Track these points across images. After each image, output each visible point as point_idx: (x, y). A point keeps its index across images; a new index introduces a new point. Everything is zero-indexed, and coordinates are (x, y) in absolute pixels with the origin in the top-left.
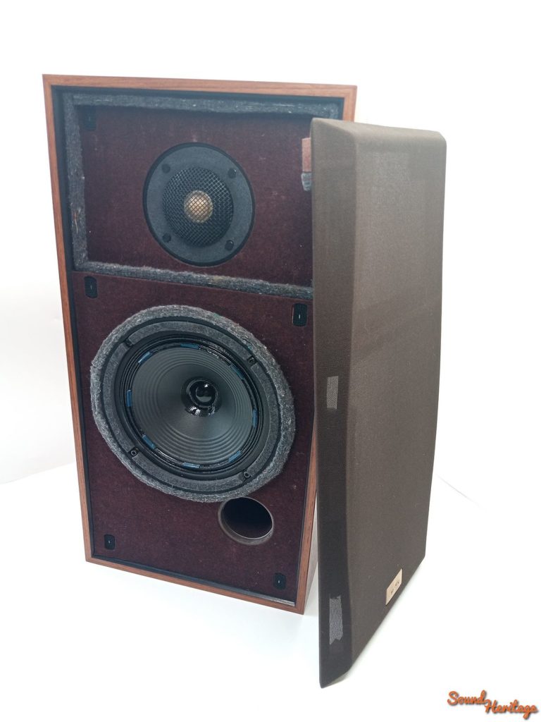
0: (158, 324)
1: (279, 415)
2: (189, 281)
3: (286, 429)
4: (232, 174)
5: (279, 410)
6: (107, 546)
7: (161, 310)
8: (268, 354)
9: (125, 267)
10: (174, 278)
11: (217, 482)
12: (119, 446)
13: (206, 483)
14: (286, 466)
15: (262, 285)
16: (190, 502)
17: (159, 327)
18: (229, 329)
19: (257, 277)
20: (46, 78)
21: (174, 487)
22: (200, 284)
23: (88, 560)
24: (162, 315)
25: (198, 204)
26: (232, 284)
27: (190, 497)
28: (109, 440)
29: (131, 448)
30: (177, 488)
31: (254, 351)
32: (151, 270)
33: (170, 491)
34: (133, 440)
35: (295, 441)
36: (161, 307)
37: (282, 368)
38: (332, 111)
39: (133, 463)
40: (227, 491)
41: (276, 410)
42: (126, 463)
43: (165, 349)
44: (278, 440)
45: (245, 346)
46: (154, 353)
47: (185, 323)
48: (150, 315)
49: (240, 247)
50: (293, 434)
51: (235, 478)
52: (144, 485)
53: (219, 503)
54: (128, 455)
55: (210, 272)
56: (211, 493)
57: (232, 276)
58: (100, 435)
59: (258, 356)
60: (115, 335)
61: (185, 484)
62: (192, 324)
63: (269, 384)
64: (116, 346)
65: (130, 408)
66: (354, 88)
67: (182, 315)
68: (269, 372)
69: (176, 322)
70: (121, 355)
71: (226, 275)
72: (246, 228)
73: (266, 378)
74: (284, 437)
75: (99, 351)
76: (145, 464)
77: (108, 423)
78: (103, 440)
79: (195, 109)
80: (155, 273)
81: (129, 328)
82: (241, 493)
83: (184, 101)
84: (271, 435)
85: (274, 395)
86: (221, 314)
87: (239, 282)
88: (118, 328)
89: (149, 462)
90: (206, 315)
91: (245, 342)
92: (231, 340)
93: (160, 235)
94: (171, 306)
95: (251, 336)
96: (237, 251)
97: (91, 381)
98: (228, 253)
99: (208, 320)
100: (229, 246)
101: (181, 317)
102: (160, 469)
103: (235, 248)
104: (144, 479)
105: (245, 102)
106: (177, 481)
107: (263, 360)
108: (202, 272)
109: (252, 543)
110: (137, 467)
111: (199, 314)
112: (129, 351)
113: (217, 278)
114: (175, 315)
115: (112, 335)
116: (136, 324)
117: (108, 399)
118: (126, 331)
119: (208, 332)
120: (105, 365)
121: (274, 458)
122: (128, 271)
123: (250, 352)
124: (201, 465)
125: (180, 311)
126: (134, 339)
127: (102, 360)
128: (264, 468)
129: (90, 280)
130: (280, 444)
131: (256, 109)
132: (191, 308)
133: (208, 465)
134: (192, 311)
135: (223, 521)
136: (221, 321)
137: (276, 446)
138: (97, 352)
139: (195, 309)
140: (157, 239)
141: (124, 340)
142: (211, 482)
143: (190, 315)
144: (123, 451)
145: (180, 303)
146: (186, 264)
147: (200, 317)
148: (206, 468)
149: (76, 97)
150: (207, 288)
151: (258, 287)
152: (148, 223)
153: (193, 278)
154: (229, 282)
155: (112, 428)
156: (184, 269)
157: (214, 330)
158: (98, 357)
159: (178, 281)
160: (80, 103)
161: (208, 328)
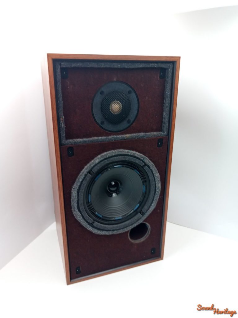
0: (106, 161)
1: (155, 184)
3: (158, 188)
4: (130, 92)
5: (155, 182)
7: (107, 154)
9: (84, 139)
12: (87, 222)
13: (126, 223)
14: (158, 203)
16: (119, 234)
18: (136, 155)
19: (140, 132)
20: (49, 55)
22: (121, 140)
23: (68, 284)
24: (107, 156)
25: (116, 107)
27: (119, 232)
29: (92, 220)
30: (113, 230)
31: (146, 161)
32: (96, 138)
33: (110, 233)
34: (92, 217)
35: (161, 192)
36: (105, 153)
38: (171, 66)
39: (93, 227)
40: (135, 222)
42: (90, 228)
44: (155, 194)
45: (142, 160)
47: (117, 157)
49: (134, 122)
50: (160, 190)
51: (139, 215)
53: (128, 231)
54: (91, 225)
55: (123, 134)
56: (128, 226)
58: (77, 220)
59: (147, 163)
60: (85, 170)
61: (117, 227)
62: (121, 157)
63: (151, 173)
64: (86, 175)
66: (180, 57)
67: (116, 154)
68: (151, 168)
69: (114, 158)
70: (88, 179)
72: (135, 113)
73: (150, 171)
74: (157, 192)
75: (77, 180)
76: (99, 225)
77: (81, 213)
79: (119, 67)
81: (92, 165)
82: (140, 222)
83: (115, 64)
84: (152, 193)
85: (153, 177)
86: (130, 149)
87: (137, 135)
88: (86, 167)
90: (126, 151)
91: (142, 159)
92: (137, 159)
93: (99, 122)
94: (111, 151)
95: (143, 156)
96: (132, 123)
98: (129, 125)
99: (127, 153)
100: (129, 122)
102: (105, 225)
103: (131, 122)
105: (140, 63)
106: (114, 227)
107: (149, 164)
108: (118, 134)
109: (142, 241)
110: (95, 228)
111: (123, 152)
112: (92, 176)
113: (127, 136)
114: (113, 155)
116: (96, 163)
117: (81, 202)
118: (91, 167)
120: (80, 187)
121: (154, 202)
122: (89, 141)
123: (144, 162)
124: (122, 216)
125: (115, 152)
126: (95, 170)
127: (79, 184)
128: (150, 207)
129: (71, 148)
130: (156, 196)
131: (144, 66)
132: (119, 150)
134: (120, 151)
135: (130, 237)
136: (132, 152)
137: (154, 197)
138: (75, 181)
139: (121, 150)
140: (98, 124)
141: (90, 172)
142: (128, 222)
143: (120, 153)
144: (89, 224)
145: (114, 149)
148: (124, 217)
149: (62, 64)
150: (125, 140)
151: (145, 136)
152: (94, 118)
153: (118, 138)
154: (133, 136)
155: (83, 214)
156: (110, 135)
157: (130, 157)
158: (77, 183)
159: (112, 140)
160: (64, 66)
161: (127, 157)
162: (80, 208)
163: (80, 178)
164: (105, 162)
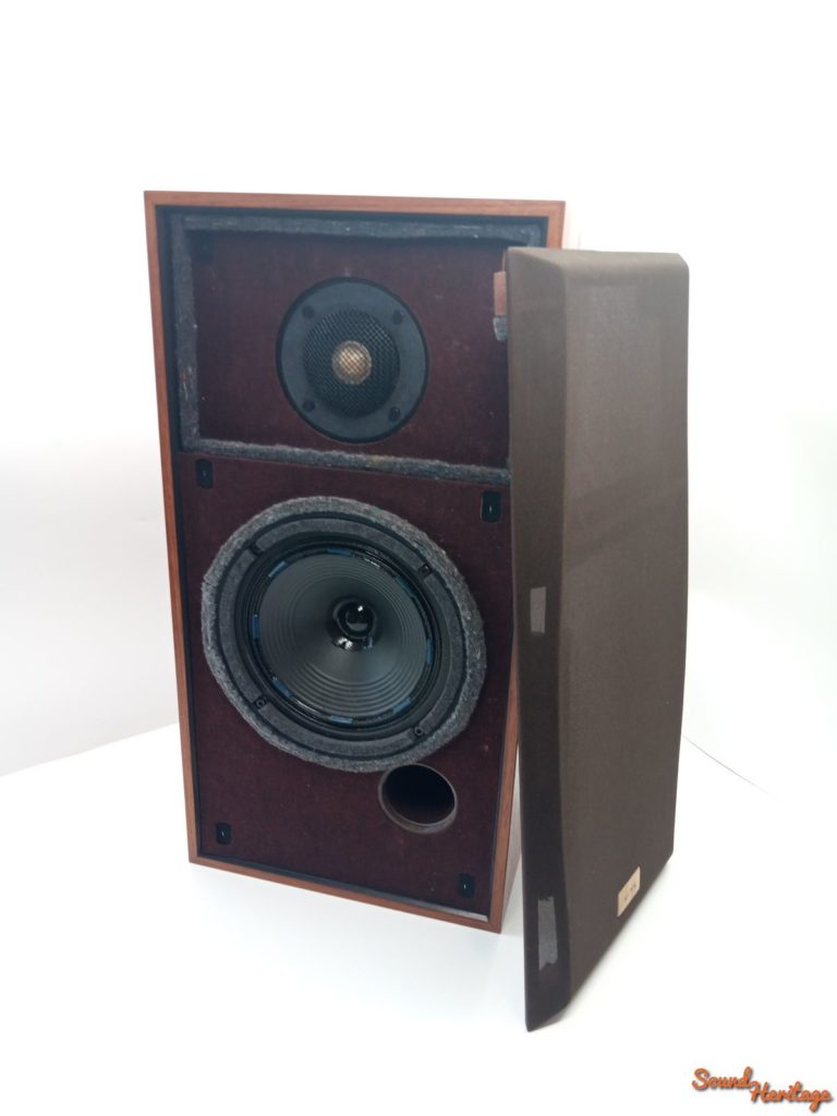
0: (296, 523)
1: (464, 645)
2: (339, 464)
3: (474, 665)
4: (397, 318)
5: (464, 639)
6: (220, 840)
7: (301, 503)
8: (447, 561)
9: (251, 446)
10: (319, 460)
11: (376, 743)
12: (241, 694)
13: (362, 744)
14: (474, 718)
15: (440, 468)
16: (339, 772)
17: (300, 527)
18: (394, 528)
19: (432, 457)
20: (148, 195)
21: (317, 751)
22: (354, 467)
23: (192, 860)
24: (302, 511)
25: (352, 359)
26: (398, 466)
27: (338, 765)
28: (226, 687)
29: (257, 696)
30: (320, 753)
31: (428, 558)
32: (287, 449)
33: (310, 757)
34: (260, 687)
35: (485, 682)
36: (300, 499)
37: (467, 580)
38: (532, 234)
39: (259, 717)
40: (391, 755)
41: (459, 639)
42: (249, 718)
43: (305, 556)
44: (463, 680)
45: (416, 551)
46: (290, 563)
47: (333, 521)
48: (286, 510)
49: (408, 418)
50: (483, 672)
51: (404, 737)
52: (275, 750)
53: (380, 773)
54: (253, 707)
55: (368, 451)
56: (369, 758)
57: (398, 455)
58: (213, 679)
59: (434, 564)
60: (237, 539)
61: (332, 746)
62: (343, 522)
63: (449, 604)
64: (238, 553)
65: (256, 640)
66: (562, 205)
67: (330, 509)
68: (449, 586)
69: (321, 520)
70: (245, 566)
71: (389, 454)
72: (417, 390)
73: (445, 594)
74: (471, 676)
75: (215, 561)
76: (277, 719)
77: (225, 661)
78: (218, 686)
79: (348, 234)
80: (293, 454)
81: (257, 529)
82: (410, 759)
83: (334, 223)
84: (452, 673)
85: (456, 618)
86: (382, 507)
87: (407, 463)
88: (241, 529)
89: (281, 715)
90: (362, 508)
91: (415, 545)
92: (397, 542)
93: (299, 402)
94: (314, 498)
95: (424, 536)
96: (404, 422)
97: (202, 604)
98: (392, 425)
99: (365, 516)
100: (393, 415)
101: (328, 512)
102: (297, 726)
103: (402, 417)
104: (274, 741)
105: (416, 225)
106: (321, 742)
107: (442, 571)
108: (356, 451)
109: (427, 831)
110: (265, 723)
111: (353, 507)
112: (256, 561)
113: (377, 459)
114: (321, 510)
115: (234, 539)
116: (267, 523)
117: (226, 628)
118: (252, 533)
119: (365, 532)
120: (222, 582)
121: (458, 707)
122: (255, 451)
123: (423, 559)
124: (355, 719)
125: (327, 504)
126: (263, 544)
127: (219, 574)
128: (443, 721)
129: (204, 464)
130: (465, 687)
131: (431, 233)
132: (342, 500)
133: (363, 719)
134: (343, 504)
135: (384, 799)
136: (384, 516)
137: (459, 691)
138: (211, 562)
139: (347, 501)
140: (295, 407)
141: (250, 545)
142: (370, 743)
143: (341, 509)
144: (246, 701)
145: (327, 493)
146: (337, 441)
147: (354, 512)
148: (362, 723)
149: (188, 219)
150: (364, 472)
151: (434, 470)
152: (284, 386)
153: (345, 460)
154: (395, 463)
155: (231, 668)
156: (332, 447)
157: (374, 530)
158: (214, 570)
159: (325, 464)
160: (193, 227)
161: (365, 527)
162: (224, 647)
163: (223, 557)
164: (294, 526)
